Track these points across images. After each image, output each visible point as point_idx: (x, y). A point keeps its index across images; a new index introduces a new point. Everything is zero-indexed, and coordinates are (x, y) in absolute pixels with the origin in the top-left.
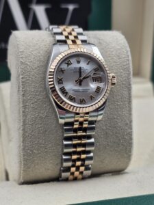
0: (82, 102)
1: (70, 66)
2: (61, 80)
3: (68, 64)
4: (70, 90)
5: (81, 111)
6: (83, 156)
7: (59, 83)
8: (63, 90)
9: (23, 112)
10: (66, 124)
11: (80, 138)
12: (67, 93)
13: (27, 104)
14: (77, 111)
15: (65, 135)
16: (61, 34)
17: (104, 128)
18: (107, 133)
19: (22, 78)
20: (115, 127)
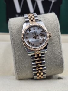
0: (37, 46)
1: (31, 31)
2: (27, 38)
3: (30, 31)
4: (31, 41)
5: (36, 50)
6: (41, 69)
7: (26, 39)
8: (28, 42)
9: (14, 52)
10: (32, 56)
11: (38, 61)
12: (30, 43)
13: (16, 49)
14: (35, 50)
15: (32, 60)
16: (28, 18)
17: (49, 55)
18: (51, 58)
19: (13, 38)
20: (54, 55)
